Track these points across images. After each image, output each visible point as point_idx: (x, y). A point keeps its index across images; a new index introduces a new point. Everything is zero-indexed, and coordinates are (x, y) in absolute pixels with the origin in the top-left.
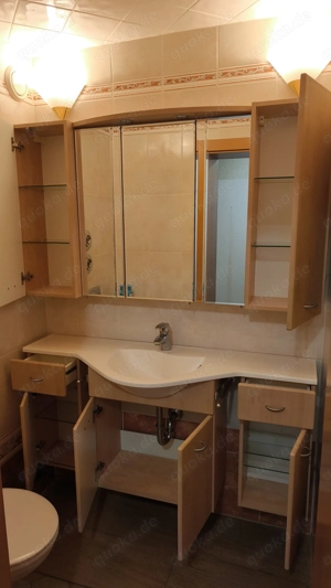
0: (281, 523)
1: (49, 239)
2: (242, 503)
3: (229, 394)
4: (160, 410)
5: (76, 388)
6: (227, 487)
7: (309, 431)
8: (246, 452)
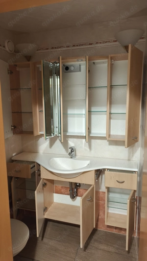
0: (123, 232)
1: (23, 111)
2: (106, 224)
3: (100, 176)
4: (71, 183)
5: (35, 175)
6: (100, 217)
7: (135, 191)
8: (108, 201)
